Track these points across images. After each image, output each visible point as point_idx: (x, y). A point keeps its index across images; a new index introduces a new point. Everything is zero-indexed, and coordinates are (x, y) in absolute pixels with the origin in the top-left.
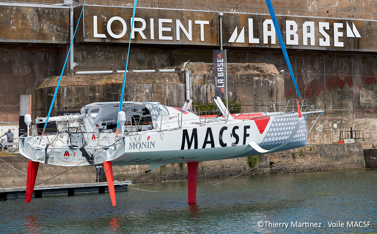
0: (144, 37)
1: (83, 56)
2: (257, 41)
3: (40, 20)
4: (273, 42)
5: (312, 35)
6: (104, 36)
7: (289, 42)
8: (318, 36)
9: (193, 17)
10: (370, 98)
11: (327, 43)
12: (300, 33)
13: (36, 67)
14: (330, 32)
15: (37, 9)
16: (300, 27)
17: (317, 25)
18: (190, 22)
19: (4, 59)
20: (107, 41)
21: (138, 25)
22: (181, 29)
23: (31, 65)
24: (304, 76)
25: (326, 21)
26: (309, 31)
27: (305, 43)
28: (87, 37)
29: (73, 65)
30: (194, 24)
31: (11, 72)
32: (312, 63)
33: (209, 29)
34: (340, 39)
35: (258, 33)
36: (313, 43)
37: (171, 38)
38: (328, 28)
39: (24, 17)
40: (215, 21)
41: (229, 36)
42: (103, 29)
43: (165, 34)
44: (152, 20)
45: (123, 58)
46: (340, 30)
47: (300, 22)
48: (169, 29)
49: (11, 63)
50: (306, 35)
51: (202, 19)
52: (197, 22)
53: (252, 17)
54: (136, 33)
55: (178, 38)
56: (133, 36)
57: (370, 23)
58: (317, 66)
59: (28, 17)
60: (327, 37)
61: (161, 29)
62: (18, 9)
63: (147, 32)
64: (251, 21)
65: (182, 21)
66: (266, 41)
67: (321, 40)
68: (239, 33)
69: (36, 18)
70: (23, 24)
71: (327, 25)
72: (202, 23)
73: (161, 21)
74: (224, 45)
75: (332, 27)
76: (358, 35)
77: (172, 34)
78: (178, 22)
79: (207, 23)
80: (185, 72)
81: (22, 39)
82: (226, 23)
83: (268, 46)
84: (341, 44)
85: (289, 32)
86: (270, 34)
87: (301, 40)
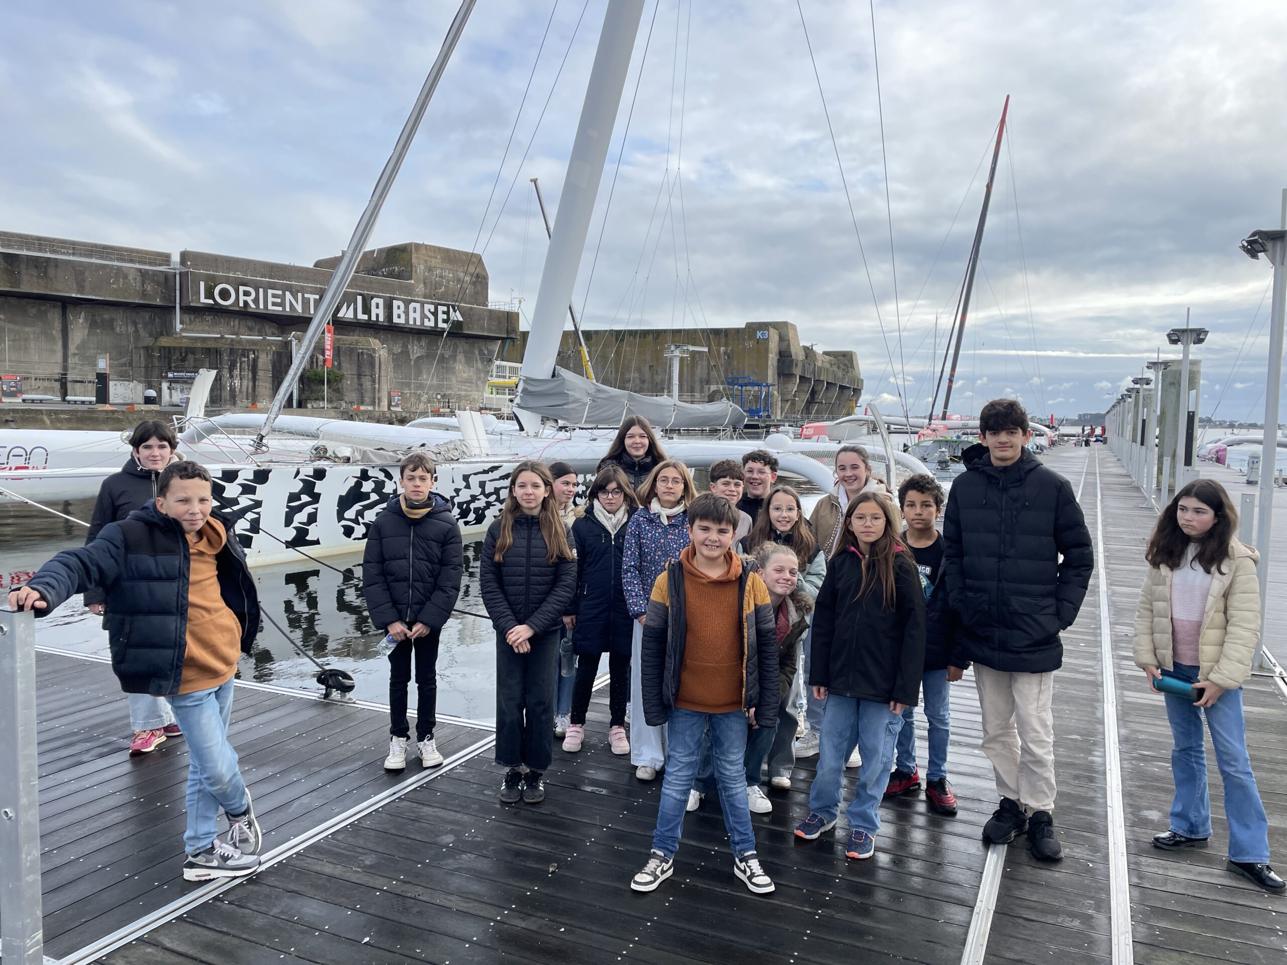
0: (253, 306)
1: (190, 320)
2: (366, 317)
3: (143, 283)
4: (381, 319)
5: (418, 316)
6: (211, 302)
7: (396, 320)
8: (423, 316)
9: (303, 290)
10: (471, 374)
11: (432, 324)
12: (407, 313)
13: (140, 326)
14: (435, 314)
15: (140, 270)
16: (407, 307)
17: (422, 307)
18: (300, 295)
19: (105, 316)
20: (215, 307)
21: (247, 294)
22: (290, 302)
23: (135, 324)
24: (411, 351)
25: (432, 303)
26: (415, 312)
27: (411, 322)
28: (193, 301)
29: (179, 326)
30: (303, 296)
31: (113, 329)
32: (419, 340)
34: (444, 321)
35: (367, 310)
36: (418, 323)
37: (280, 309)
38: (433, 310)
39: (126, 277)
41: (338, 311)
42: (210, 294)
43: (274, 304)
44: (261, 290)
45: (232, 324)
46: (444, 313)
47: (407, 303)
48: (279, 300)
49: (112, 320)
50: (412, 315)
51: (312, 293)
52: (306, 295)
53: (360, 294)
54: (246, 303)
55: (288, 309)
56: (241, 304)
57: (471, 308)
58: (423, 343)
59: (130, 277)
60: (432, 318)
61: (270, 300)
62: (119, 269)
63: (256, 301)
64: (359, 298)
65: (292, 294)
66: (374, 318)
67: (426, 320)
68: (348, 309)
69: (139, 278)
70: (124, 283)
71: (432, 308)
72: (312, 297)
73: (270, 292)
75: (436, 309)
76: (461, 319)
77: (282, 304)
78: (288, 293)
79: (317, 297)
80: (291, 341)
83: (376, 323)
84: (445, 326)
85: (396, 312)
86: (378, 312)
87: (407, 320)
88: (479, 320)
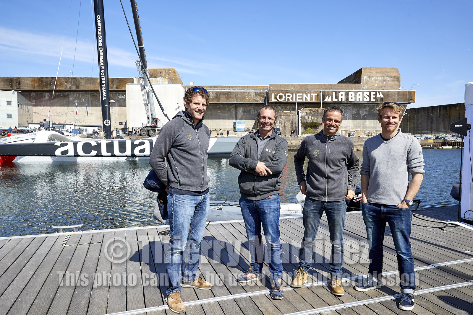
0: (291, 100)
2: (336, 100)
3: (256, 96)
4: (343, 100)
5: (361, 98)
6: (276, 100)
7: (350, 100)
8: (364, 97)
9: (310, 92)
11: (368, 100)
12: (355, 97)
14: (369, 96)
15: (254, 92)
16: (356, 94)
17: (363, 93)
19: (248, 109)
20: (277, 102)
21: (289, 96)
22: (305, 97)
24: (361, 113)
25: (368, 91)
27: (358, 100)
28: (270, 101)
30: (310, 95)
31: (250, 113)
32: (365, 108)
33: (317, 97)
34: (374, 98)
35: (337, 97)
38: (368, 94)
39: (251, 95)
40: (319, 94)
41: (325, 99)
42: (276, 98)
43: (299, 99)
45: (287, 108)
46: (374, 95)
47: (356, 93)
48: (301, 97)
49: (250, 110)
51: (314, 93)
52: (312, 94)
54: (288, 99)
55: (304, 100)
56: (287, 100)
57: (388, 92)
58: (367, 109)
60: (368, 98)
61: (298, 97)
62: (249, 93)
63: (292, 98)
64: (334, 93)
65: (306, 94)
66: (340, 100)
69: (255, 95)
70: (250, 97)
71: (368, 93)
72: (314, 95)
73: (298, 94)
74: (323, 102)
75: (370, 94)
76: (382, 97)
77: (302, 99)
78: (304, 95)
79: (316, 94)
81: (250, 102)
82: (323, 94)
83: (341, 102)
84: (374, 100)
85: (350, 97)
86: (342, 98)
87: (356, 100)
88: (392, 96)
